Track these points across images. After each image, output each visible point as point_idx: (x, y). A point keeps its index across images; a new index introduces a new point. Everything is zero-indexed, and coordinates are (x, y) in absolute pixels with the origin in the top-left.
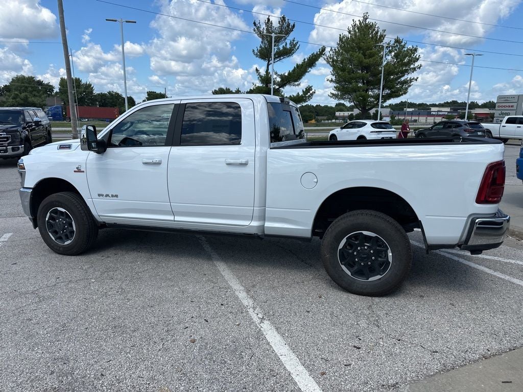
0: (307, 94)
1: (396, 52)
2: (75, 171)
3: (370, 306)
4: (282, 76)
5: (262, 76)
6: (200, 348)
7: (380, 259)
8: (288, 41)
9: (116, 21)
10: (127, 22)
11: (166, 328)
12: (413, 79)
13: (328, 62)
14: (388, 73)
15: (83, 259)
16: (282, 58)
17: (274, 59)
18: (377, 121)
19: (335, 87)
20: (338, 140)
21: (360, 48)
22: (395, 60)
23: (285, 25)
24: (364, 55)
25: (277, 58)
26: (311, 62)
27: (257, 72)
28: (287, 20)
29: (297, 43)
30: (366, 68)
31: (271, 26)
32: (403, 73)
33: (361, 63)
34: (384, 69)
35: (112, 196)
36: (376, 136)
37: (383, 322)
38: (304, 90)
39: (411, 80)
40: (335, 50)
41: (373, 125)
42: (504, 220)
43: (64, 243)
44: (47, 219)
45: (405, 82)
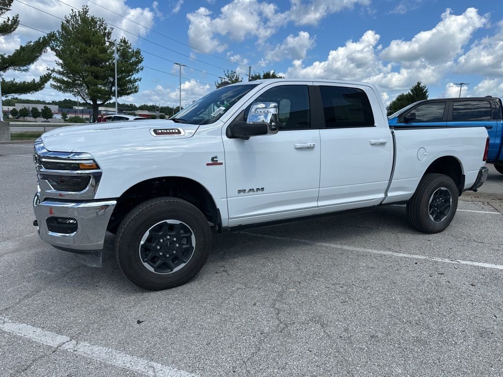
2: (208, 164)
7: (446, 205)
38: (43, 77)
43: (172, 271)
44: (142, 242)
45: (130, 81)
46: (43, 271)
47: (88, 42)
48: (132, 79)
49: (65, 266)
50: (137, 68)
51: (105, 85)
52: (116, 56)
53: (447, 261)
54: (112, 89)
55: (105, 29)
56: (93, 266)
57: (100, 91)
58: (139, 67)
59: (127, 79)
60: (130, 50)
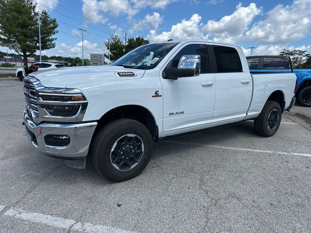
2: (153, 96)
41: (56, 66)
43: (130, 168)
44: (112, 150)
45: (49, 40)
46: (32, 172)
47: (19, 12)
48: (50, 38)
49: (46, 168)
50: (54, 31)
51: (31, 42)
52: (39, 22)
53: (285, 153)
54: (36, 44)
55: (31, 4)
56: (79, 168)
57: (28, 46)
58: (55, 30)
59: (47, 38)
60: (49, 19)
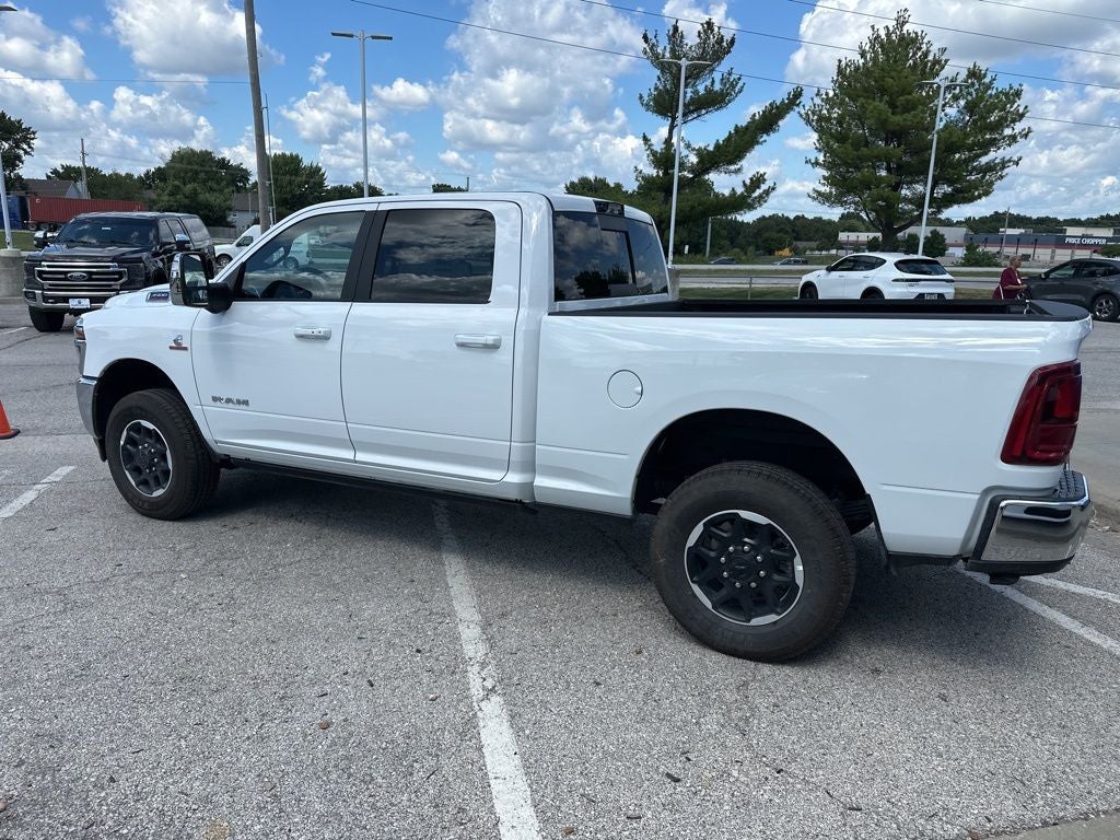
0: (754, 192)
1: (969, 98)
2: (171, 347)
3: (745, 684)
4: (700, 153)
5: (656, 152)
6: (333, 743)
7: (776, 577)
8: (717, 76)
9: (351, 36)
10: (373, 37)
11: (282, 692)
12: (1010, 161)
13: (808, 122)
14: (948, 147)
15: (184, 528)
16: (704, 111)
17: (684, 115)
18: (915, 257)
19: (824, 178)
20: (820, 298)
21: (883, 91)
22: (968, 118)
23: (712, 41)
24: (892, 105)
25: (692, 112)
26: (768, 122)
27: (645, 144)
28: (716, 29)
29: (739, 79)
30: (896, 135)
31: (681, 42)
32: (985, 147)
33: (883, 123)
34: (938, 139)
35: (239, 402)
36: (905, 290)
37: (759, 725)
38: (748, 182)
39: (1004, 164)
40: (827, 94)
41: (900, 265)
42: (1074, 506)
43: (151, 494)
44: (122, 442)
58: (1018, 129)
